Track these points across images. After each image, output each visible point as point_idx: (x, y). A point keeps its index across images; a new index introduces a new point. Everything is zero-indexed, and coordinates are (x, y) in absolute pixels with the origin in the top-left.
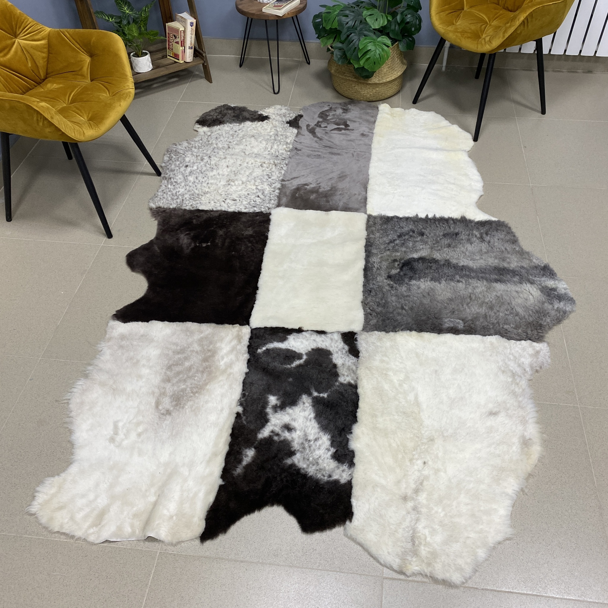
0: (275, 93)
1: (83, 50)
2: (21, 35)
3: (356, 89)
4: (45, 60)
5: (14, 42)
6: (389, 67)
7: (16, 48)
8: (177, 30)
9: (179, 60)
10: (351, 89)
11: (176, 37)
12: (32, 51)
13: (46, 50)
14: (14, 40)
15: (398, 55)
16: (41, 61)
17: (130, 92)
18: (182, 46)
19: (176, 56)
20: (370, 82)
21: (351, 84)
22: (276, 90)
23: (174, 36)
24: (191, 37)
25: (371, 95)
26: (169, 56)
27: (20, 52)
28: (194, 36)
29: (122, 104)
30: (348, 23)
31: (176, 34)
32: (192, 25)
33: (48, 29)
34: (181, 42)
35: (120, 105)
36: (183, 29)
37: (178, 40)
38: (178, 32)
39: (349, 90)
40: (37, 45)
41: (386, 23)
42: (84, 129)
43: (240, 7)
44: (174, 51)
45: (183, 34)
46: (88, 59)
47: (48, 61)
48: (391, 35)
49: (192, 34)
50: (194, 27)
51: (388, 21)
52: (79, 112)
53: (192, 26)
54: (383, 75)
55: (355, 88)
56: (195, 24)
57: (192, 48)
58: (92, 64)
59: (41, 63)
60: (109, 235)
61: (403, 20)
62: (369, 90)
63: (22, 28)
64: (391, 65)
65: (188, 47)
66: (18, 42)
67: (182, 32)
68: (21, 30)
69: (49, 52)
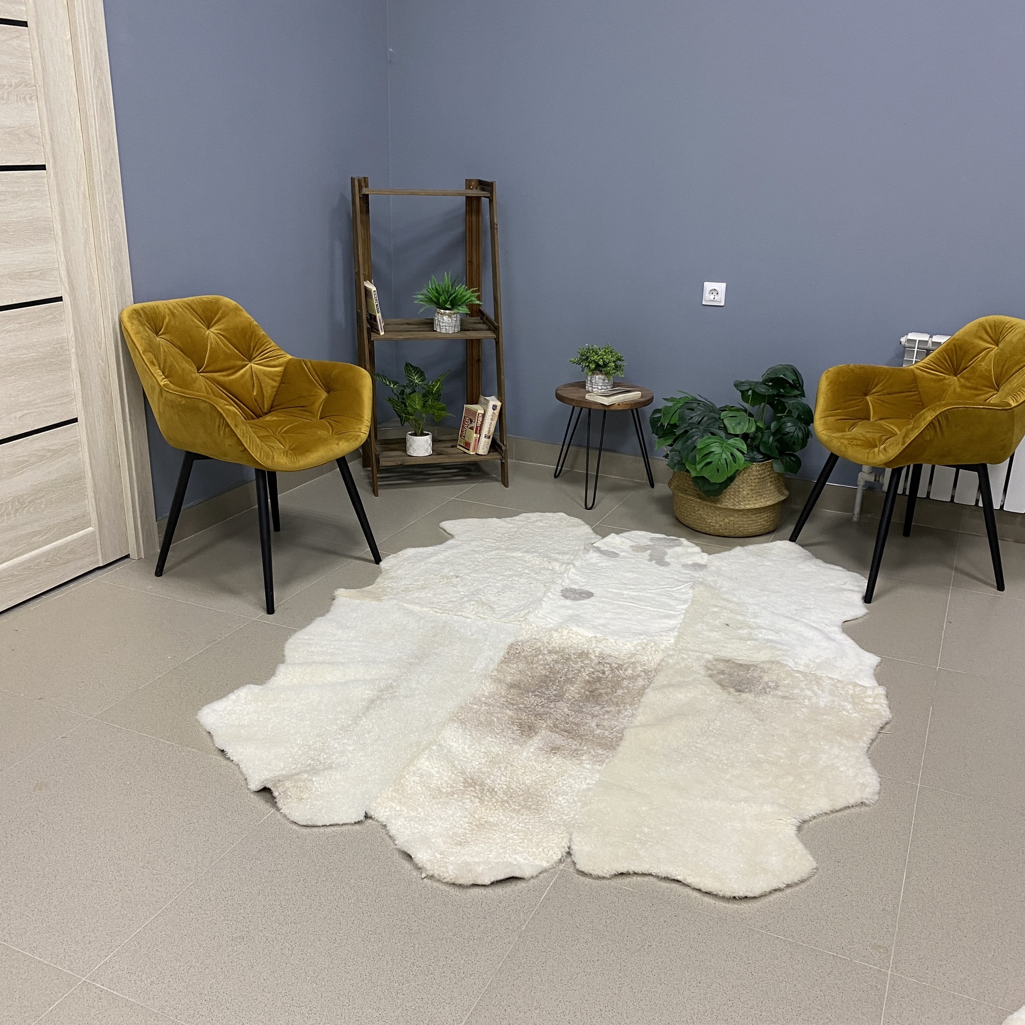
0: (586, 508)
1: (321, 384)
2: (256, 359)
3: (700, 515)
4: (274, 390)
5: (246, 365)
6: (752, 490)
7: (246, 371)
8: (474, 413)
9: (469, 450)
10: (693, 514)
11: (471, 421)
12: (262, 377)
13: (278, 379)
14: (246, 363)
15: (773, 479)
16: (269, 391)
17: (359, 436)
18: (476, 433)
19: (467, 445)
20: (719, 506)
21: (694, 507)
22: (590, 505)
23: (471, 420)
24: (491, 423)
25: (721, 525)
26: (459, 445)
27: (248, 376)
28: (494, 423)
29: (341, 443)
30: (692, 418)
31: (471, 417)
32: (494, 407)
33: (290, 357)
34: (477, 427)
35: (338, 444)
36: (483, 412)
37: (474, 425)
38: (476, 415)
39: (691, 515)
40: (271, 372)
41: (753, 429)
42: (274, 453)
43: (559, 392)
44: (466, 439)
45: (480, 419)
46: (324, 395)
47: (278, 391)
48: (762, 449)
49: (492, 420)
50: (497, 412)
51: (758, 428)
52: (282, 440)
53: (494, 410)
54: (741, 499)
55: (699, 512)
56: (499, 408)
57: (489, 437)
58: (326, 401)
59: (269, 392)
60: (270, 610)
61: (778, 431)
62: (718, 518)
63: (260, 351)
64: (757, 488)
65: (484, 436)
66: (251, 367)
67: (480, 415)
68: (258, 353)
69: (282, 382)
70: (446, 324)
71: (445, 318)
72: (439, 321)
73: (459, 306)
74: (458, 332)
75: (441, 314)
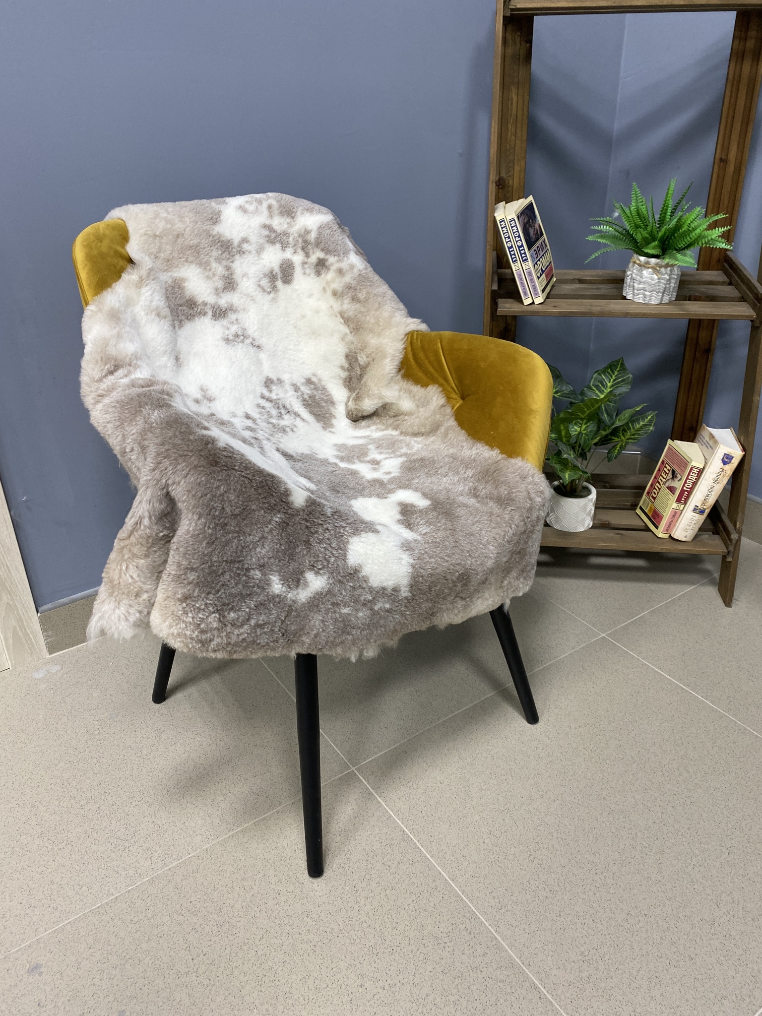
8: (683, 462)
18: (678, 500)
19: (656, 517)
24: (712, 487)
26: (641, 509)
28: (720, 487)
32: (727, 459)
36: (701, 462)
38: (685, 467)
44: (657, 504)
45: (693, 477)
49: (716, 481)
50: (730, 469)
53: (725, 463)
56: (735, 462)
57: (702, 512)
65: (692, 508)
67: (693, 470)
70: (646, 286)
71: (646, 273)
72: (632, 279)
73: (679, 250)
74: (670, 303)
75: (640, 265)
